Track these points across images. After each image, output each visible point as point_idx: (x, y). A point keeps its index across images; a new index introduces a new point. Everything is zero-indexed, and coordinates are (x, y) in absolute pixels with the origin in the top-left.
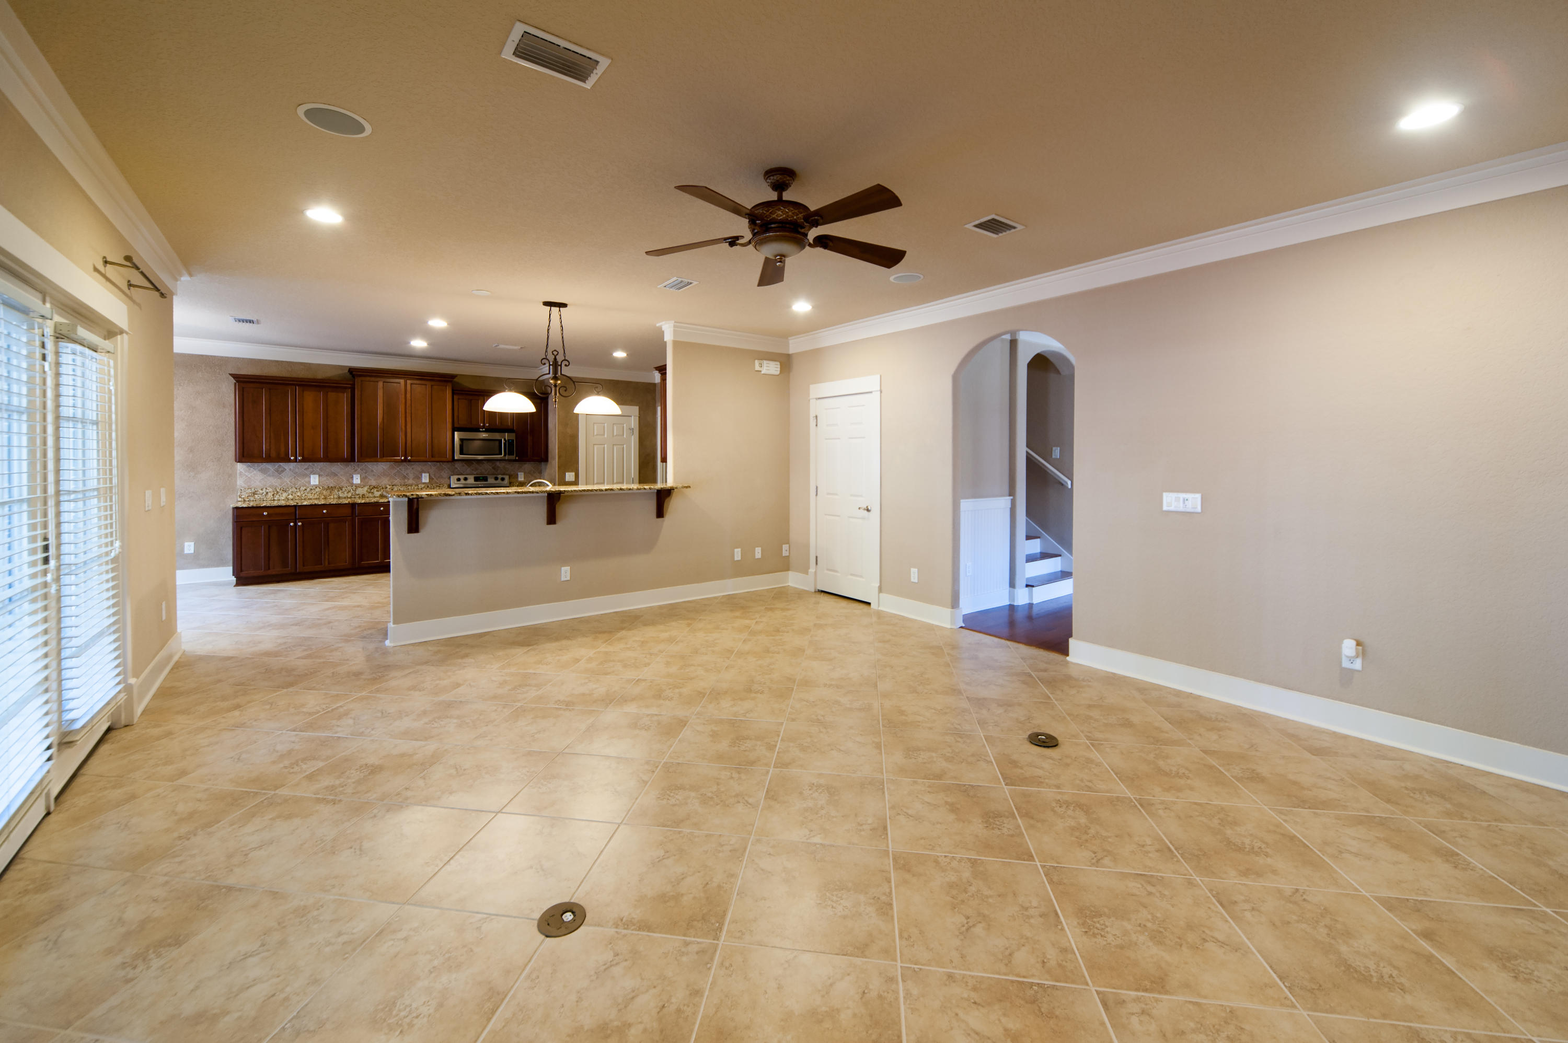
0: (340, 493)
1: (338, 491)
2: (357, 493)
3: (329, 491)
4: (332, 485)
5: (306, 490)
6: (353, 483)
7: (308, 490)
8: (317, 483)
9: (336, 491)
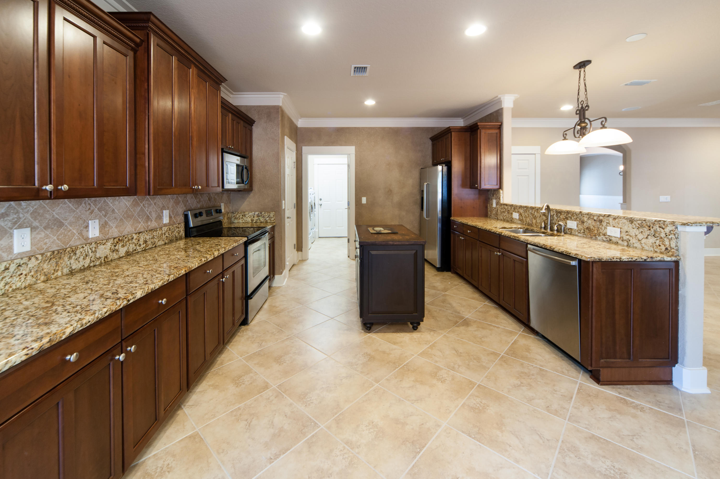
0: (72, 261)
1: (70, 258)
2: (98, 255)
3: (53, 261)
4: (55, 248)
5: (7, 269)
6: (87, 238)
7: (13, 267)
8: (27, 248)
9: (66, 259)
